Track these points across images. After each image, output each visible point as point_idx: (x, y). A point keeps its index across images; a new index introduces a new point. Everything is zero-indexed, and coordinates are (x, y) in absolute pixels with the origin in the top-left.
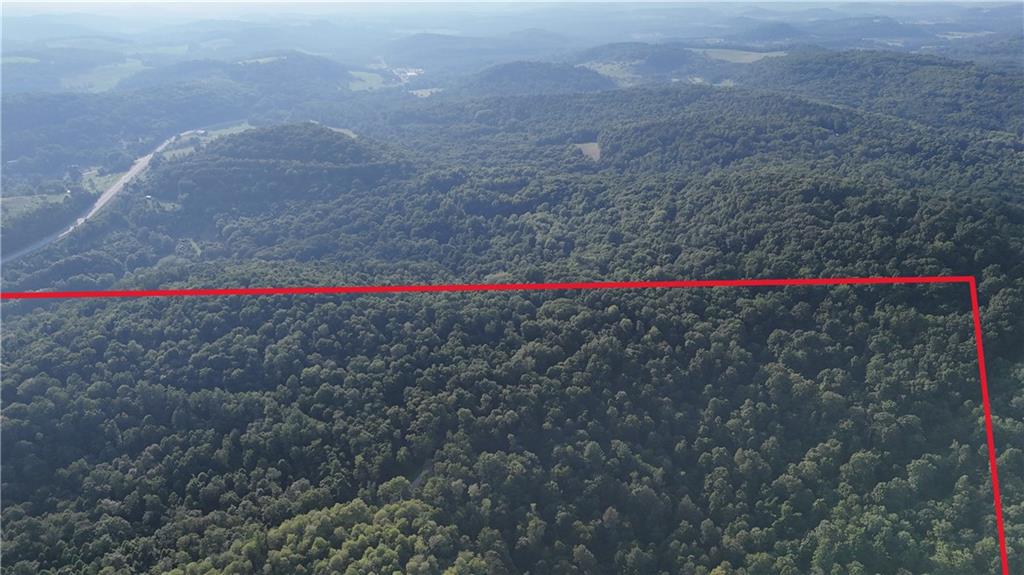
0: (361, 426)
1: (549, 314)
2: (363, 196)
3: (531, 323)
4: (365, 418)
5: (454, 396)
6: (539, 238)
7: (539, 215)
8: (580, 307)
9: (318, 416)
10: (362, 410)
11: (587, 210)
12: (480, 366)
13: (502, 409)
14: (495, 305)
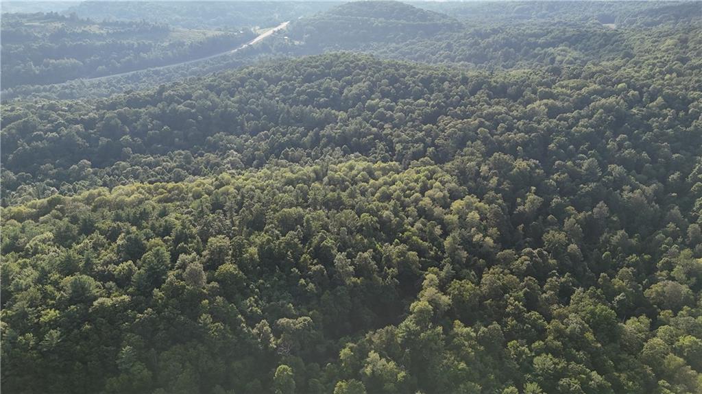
1: (563, 87)
4: (406, 129)
5: (476, 122)
7: (560, 48)
9: (374, 125)
10: (405, 125)
13: (515, 133)
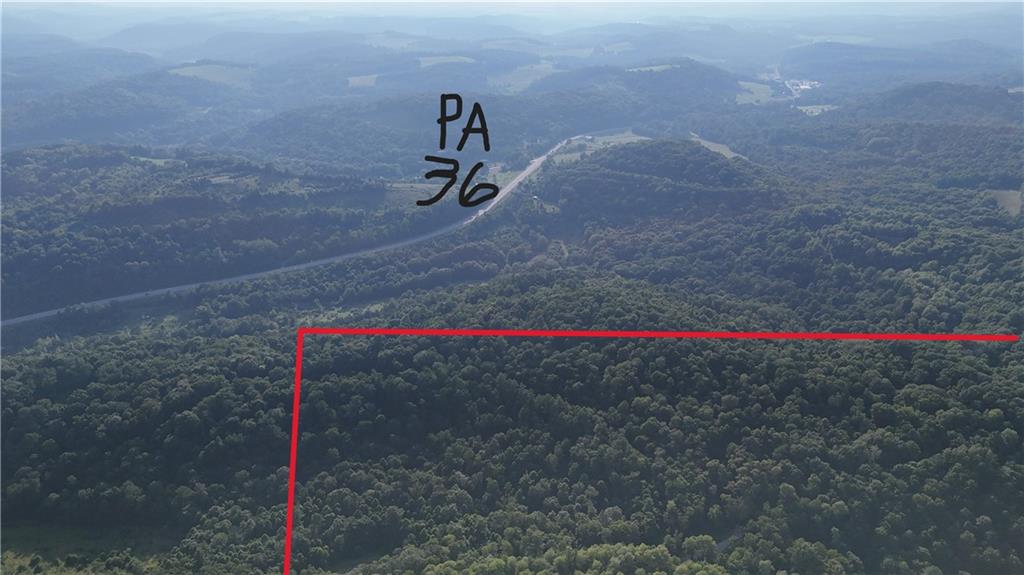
0: (679, 471)
1: (909, 400)
2: (726, 222)
3: (885, 406)
4: (683, 463)
5: (779, 467)
6: (917, 302)
7: (923, 275)
8: (952, 401)
9: (641, 447)
10: (683, 453)
11: (987, 279)
12: (814, 441)
13: (830, 497)
14: (846, 375)
